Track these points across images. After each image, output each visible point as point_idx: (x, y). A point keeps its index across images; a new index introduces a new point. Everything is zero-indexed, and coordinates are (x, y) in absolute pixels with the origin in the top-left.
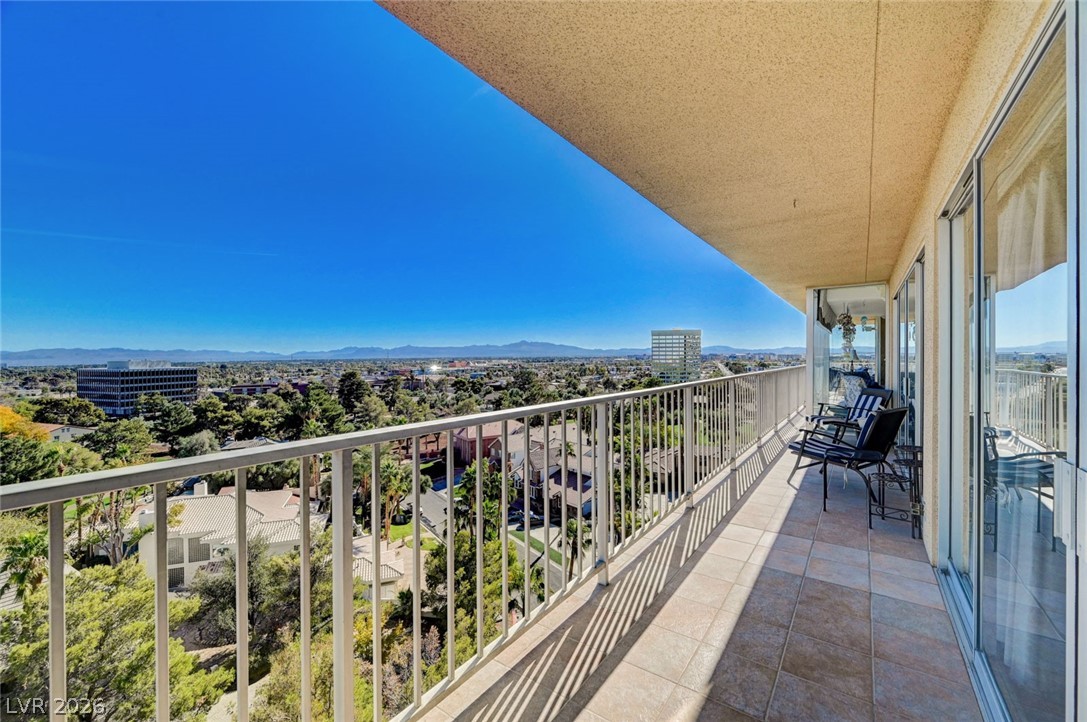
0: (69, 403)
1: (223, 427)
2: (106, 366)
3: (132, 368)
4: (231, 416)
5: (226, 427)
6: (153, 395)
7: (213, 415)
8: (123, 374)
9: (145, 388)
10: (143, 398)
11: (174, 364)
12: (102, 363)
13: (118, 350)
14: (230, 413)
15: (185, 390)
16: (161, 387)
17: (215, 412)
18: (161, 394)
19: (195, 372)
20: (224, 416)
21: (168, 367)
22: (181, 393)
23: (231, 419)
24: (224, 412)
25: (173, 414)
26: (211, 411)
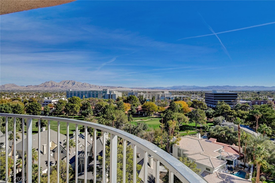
0: (198, 102)
1: (229, 116)
2: (211, 91)
3: (218, 92)
4: (233, 112)
5: (230, 116)
6: (222, 102)
7: (226, 110)
8: (215, 94)
9: (219, 99)
10: (219, 102)
11: (230, 91)
12: (210, 91)
13: (228, 86)
14: (232, 111)
15: (232, 101)
16: (226, 99)
17: (227, 110)
18: (224, 102)
19: (236, 94)
20: (230, 112)
21: (228, 92)
22: (231, 102)
23: (232, 113)
24: (230, 110)
25: (218, 109)
26: (226, 109)
